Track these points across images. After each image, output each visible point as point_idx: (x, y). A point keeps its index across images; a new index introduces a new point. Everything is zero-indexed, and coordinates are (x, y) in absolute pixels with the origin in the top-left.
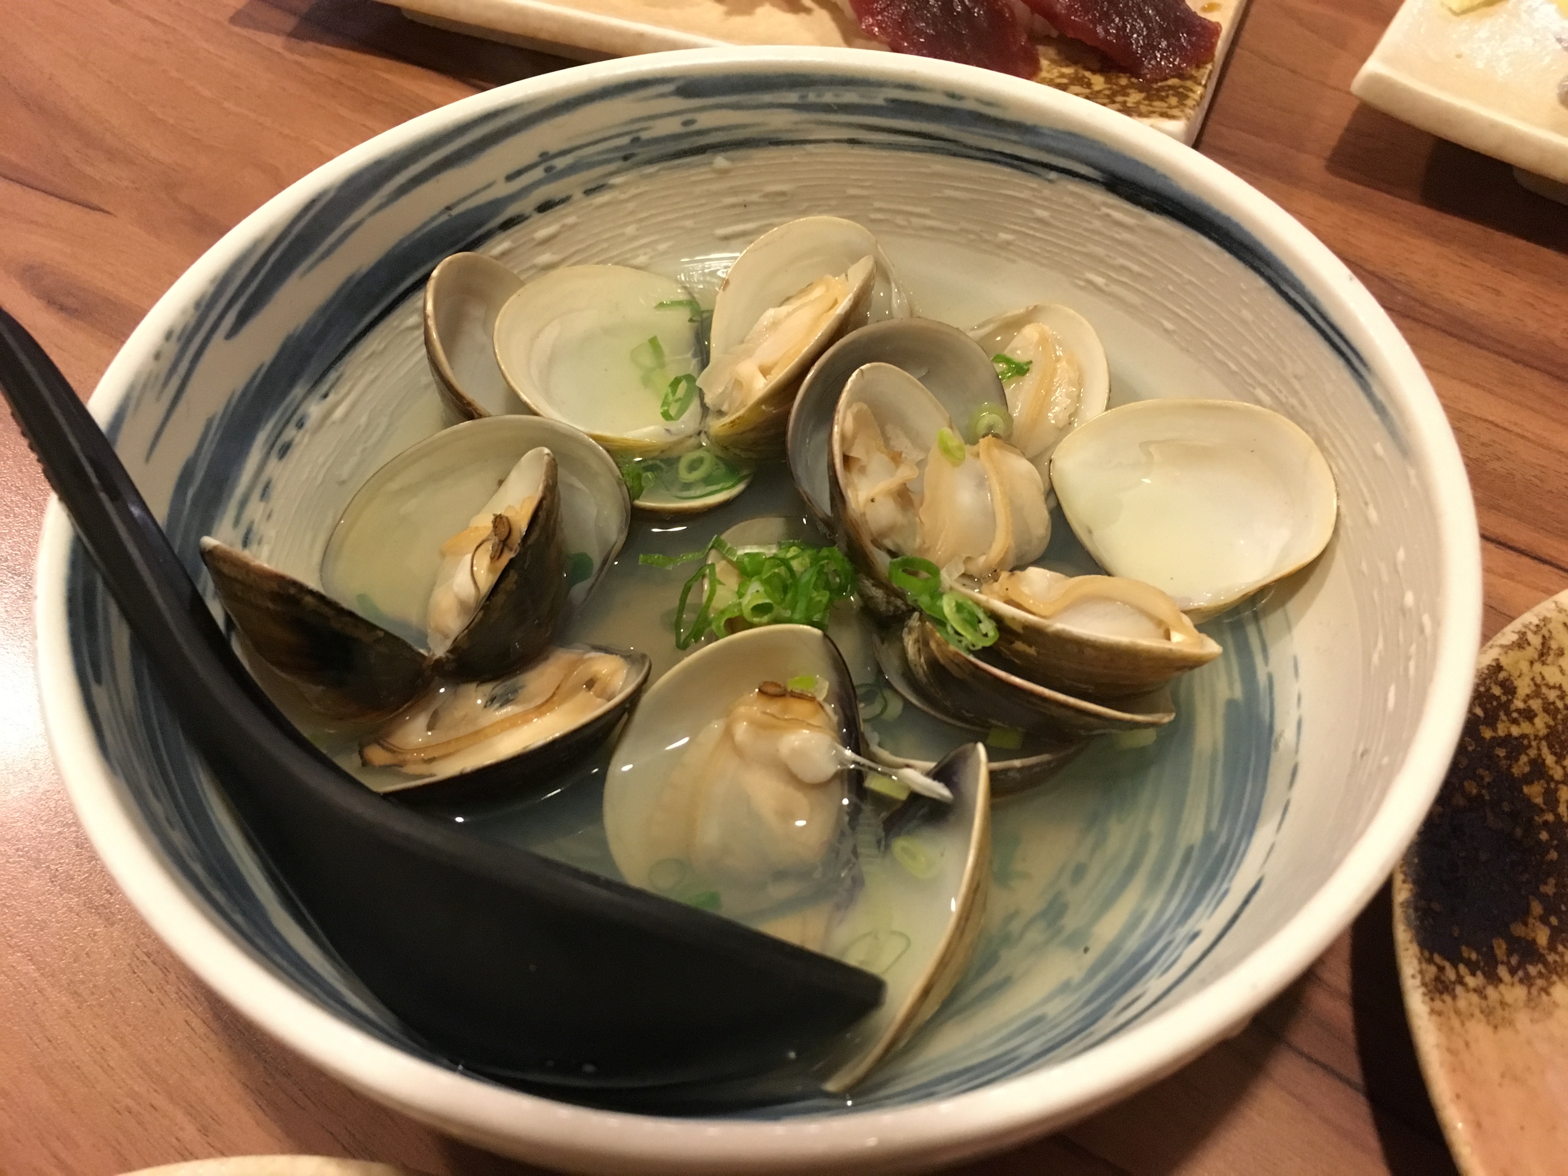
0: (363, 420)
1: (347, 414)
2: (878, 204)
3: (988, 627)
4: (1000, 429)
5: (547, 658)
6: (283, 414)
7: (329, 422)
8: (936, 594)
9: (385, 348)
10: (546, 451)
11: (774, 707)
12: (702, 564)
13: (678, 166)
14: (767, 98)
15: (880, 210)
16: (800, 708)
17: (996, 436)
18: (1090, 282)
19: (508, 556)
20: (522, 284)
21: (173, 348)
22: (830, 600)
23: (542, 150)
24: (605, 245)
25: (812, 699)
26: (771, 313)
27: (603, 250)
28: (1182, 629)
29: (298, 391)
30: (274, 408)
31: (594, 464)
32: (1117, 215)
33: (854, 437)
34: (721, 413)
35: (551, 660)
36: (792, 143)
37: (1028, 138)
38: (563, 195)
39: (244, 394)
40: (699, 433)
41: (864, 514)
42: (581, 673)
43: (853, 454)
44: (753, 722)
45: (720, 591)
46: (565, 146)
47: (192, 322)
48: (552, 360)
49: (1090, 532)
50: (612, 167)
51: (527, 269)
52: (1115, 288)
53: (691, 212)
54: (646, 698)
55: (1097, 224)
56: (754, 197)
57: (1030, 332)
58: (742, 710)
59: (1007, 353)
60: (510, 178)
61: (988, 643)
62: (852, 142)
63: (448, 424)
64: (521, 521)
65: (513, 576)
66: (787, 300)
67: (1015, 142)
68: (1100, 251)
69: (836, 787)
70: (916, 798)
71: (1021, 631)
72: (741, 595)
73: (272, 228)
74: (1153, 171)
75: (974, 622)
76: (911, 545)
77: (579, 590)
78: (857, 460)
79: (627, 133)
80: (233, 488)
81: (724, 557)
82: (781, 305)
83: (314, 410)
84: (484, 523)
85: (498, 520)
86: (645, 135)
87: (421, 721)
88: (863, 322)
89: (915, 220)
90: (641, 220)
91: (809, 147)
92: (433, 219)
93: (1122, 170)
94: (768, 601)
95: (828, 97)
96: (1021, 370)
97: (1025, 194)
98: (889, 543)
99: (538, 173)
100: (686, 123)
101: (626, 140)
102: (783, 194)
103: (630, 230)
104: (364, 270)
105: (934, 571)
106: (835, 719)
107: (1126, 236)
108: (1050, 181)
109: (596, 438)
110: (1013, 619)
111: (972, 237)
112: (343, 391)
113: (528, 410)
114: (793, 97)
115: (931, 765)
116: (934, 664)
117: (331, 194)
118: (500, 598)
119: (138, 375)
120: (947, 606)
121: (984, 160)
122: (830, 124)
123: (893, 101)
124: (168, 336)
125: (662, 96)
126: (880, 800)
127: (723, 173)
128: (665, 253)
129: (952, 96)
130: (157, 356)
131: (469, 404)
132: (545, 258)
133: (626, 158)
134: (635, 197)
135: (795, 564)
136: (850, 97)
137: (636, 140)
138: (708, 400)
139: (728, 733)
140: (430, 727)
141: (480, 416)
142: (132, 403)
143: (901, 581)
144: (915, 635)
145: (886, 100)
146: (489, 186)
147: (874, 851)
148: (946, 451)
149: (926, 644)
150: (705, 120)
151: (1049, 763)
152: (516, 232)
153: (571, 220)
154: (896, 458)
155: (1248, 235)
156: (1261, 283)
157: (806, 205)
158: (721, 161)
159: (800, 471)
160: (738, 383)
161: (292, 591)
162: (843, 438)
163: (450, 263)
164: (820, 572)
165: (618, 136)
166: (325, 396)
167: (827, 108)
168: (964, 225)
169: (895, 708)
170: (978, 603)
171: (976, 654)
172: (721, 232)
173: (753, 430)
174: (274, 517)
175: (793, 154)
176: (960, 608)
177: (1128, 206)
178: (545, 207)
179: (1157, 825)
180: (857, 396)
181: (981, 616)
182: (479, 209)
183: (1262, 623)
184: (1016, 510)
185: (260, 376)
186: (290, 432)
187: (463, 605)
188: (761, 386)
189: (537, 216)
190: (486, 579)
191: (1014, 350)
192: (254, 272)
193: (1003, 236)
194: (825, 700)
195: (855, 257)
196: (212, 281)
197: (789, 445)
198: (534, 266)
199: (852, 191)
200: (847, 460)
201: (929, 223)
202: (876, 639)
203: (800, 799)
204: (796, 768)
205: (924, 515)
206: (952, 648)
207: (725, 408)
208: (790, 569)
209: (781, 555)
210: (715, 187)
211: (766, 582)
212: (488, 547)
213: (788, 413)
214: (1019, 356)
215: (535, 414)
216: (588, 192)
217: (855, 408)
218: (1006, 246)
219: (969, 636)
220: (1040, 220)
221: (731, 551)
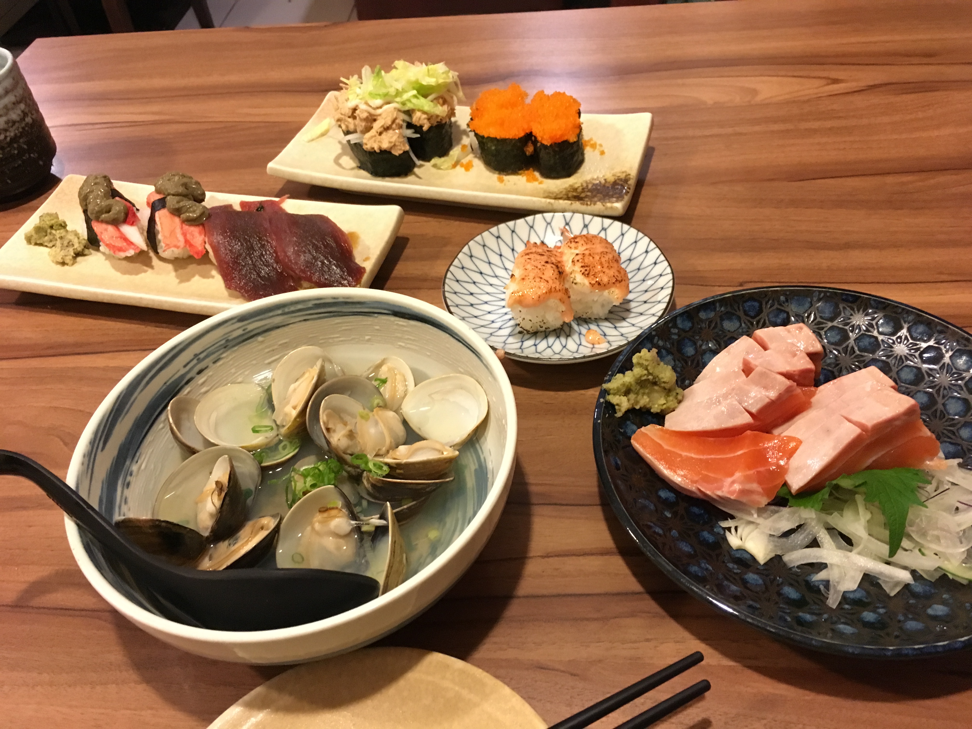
0: (152, 467)
1: (146, 466)
2: (321, 338)
3: (385, 468)
4: (381, 404)
5: (245, 526)
6: (125, 472)
7: (140, 471)
8: (366, 463)
9: (153, 439)
10: (226, 456)
11: (325, 515)
12: (290, 477)
13: (245, 345)
14: (271, 314)
15: (322, 339)
16: (333, 512)
17: (380, 407)
18: (400, 346)
19: (223, 494)
20: (199, 402)
21: (87, 459)
22: (335, 476)
23: (194, 354)
24: (225, 379)
25: (337, 508)
26: (292, 387)
27: (225, 380)
28: (446, 450)
29: (128, 463)
30: (121, 472)
31: (243, 456)
32: (401, 323)
33: (328, 421)
34: (284, 426)
35: (246, 526)
36: (284, 326)
37: (363, 306)
38: (205, 366)
39: (111, 469)
40: (278, 435)
41: (338, 445)
42: (258, 525)
43: (330, 426)
44: (320, 522)
45: (298, 484)
46: (202, 350)
47: (90, 449)
48: (216, 425)
49: (420, 429)
50: (221, 351)
51: (199, 395)
52: (408, 346)
53: (254, 358)
54: (282, 526)
55: (395, 327)
56: (276, 347)
57: (384, 368)
58: (315, 519)
59: (379, 377)
60: (185, 366)
61: (387, 473)
62: (305, 320)
63: (184, 458)
64: (225, 480)
65: (228, 499)
66: (297, 380)
67: (361, 308)
68: (399, 335)
69: (353, 533)
70: (377, 528)
71: (395, 466)
72: (305, 483)
73: (107, 410)
74: (405, 308)
75: (380, 468)
76: (357, 450)
77: (249, 501)
78: (331, 428)
79: (224, 339)
80: (115, 504)
81: (297, 474)
82: (296, 382)
83: (134, 468)
84: (211, 485)
85: (217, 483)
86: (230, 338)
87: (207, 559)
88: (324, 381)
89: (335, 339)
90: (236, 366)
91: (291, 326)
92: (161, 389)
93: (396, 309)
94: (314, 482)
95: (292, 308)
96: (384, 381)
97: (369, 323)
98: (349, 452)
99: (195, 361)
100: (244, 330)
101: (223, 342)
102: (286, 343)
103: (233, 371)
104: (141, 414)
105: (365, 456)
106: (347, 513)
107: (405, 329)
108: (376, 317)
109: (242, 447)
110: (392, 463)
111: (357, 340)
112: (143, 458)
113: (214, 445)
114: (280, 312)
115: (378, 516)
116: (373, 486)
117: (124, 392)
118: (225, 507)
119: (79, 471)
120: (371, 465)
121: (352, 315)
122: (295, 317)
123: (315, 304)
124: (84, 456)
125: (233, 324)
126: (368, 533)
127: (262, 342)
128: (248, 375)
129: (334, 298)
130: (83, 464)
131: (193, 449)
132: (204, 389)
133: (225, 347)
134: (232, 359)
135: (321, 468)
136: (300, 307)
137: (227, 341)
138: (278, 423)
139: (313, 529)
140: (210, 560)
141: (198, 452)
142: (80, 482)
143: (357, 462)
144: (366, 479)
145: (313, 305)
146: (178, 371)
147: (370, 549)
148: (362, 417)
149: (369, 479)
150: (251, 327)
151: (416, 504)
152: (191, 384)
153: (210, 374)
154: (345, 424)
155: (439, 322)
156: (448, 335)
157: (295, 344)
158: (260, 338)
159: (314, 437)
160: (286, 415)
161: (157, 523)
162: (324, 423)
163: (173, 402)
164: (330, 468)
165: (221, 341)
166: (137, 462)
167: (293, 312)
168: (353, 337)
169: (365, 503)
170: (381, 462)
171: (384, 477)
172: (267, 362)
173: (296, 428)
174: (131, 509)
175: (286, 329)
176: (375, 465)
177: (402, 319)
178: (200, 372)
179: (460, 515)
180: (325, 409)
181: (382, 465)
182: (176, 380)
183: (480, 442)
184: (391, 430)
185: (114, 462)
186: (129, 478)
187: (211, 515)
188: (294, 413)
189: (198, 376)
190: (218, 503)
191: (381, 375)
192: (105, 426)
193: (367, 337)
194: (342, 507)
195: (317, 358)
196: (93, 434)
197: (309, 430)
198: (200, 394)
199: (311, 336)
200: (328, 430)
201: (341, 339)
202: (356, 485)
203: (341, 541)
204: (337, 532)
205: (359, 439)
206: (375, 477)
207: (284, 424)
208: (319, 470)
209: (316, 466)
210: (260, 347)
211: (313, 476)
212: (216, 492)
213: (305, 420)
214: (383, 377)
215: (217, 445)
216: (215, 362)
217: (326, 412)
218: (369, 340)
219: (379, 472)
220: (377, 330)
221: (299, 471)
